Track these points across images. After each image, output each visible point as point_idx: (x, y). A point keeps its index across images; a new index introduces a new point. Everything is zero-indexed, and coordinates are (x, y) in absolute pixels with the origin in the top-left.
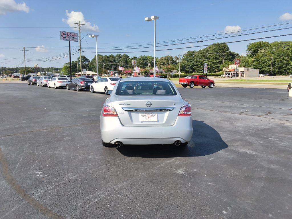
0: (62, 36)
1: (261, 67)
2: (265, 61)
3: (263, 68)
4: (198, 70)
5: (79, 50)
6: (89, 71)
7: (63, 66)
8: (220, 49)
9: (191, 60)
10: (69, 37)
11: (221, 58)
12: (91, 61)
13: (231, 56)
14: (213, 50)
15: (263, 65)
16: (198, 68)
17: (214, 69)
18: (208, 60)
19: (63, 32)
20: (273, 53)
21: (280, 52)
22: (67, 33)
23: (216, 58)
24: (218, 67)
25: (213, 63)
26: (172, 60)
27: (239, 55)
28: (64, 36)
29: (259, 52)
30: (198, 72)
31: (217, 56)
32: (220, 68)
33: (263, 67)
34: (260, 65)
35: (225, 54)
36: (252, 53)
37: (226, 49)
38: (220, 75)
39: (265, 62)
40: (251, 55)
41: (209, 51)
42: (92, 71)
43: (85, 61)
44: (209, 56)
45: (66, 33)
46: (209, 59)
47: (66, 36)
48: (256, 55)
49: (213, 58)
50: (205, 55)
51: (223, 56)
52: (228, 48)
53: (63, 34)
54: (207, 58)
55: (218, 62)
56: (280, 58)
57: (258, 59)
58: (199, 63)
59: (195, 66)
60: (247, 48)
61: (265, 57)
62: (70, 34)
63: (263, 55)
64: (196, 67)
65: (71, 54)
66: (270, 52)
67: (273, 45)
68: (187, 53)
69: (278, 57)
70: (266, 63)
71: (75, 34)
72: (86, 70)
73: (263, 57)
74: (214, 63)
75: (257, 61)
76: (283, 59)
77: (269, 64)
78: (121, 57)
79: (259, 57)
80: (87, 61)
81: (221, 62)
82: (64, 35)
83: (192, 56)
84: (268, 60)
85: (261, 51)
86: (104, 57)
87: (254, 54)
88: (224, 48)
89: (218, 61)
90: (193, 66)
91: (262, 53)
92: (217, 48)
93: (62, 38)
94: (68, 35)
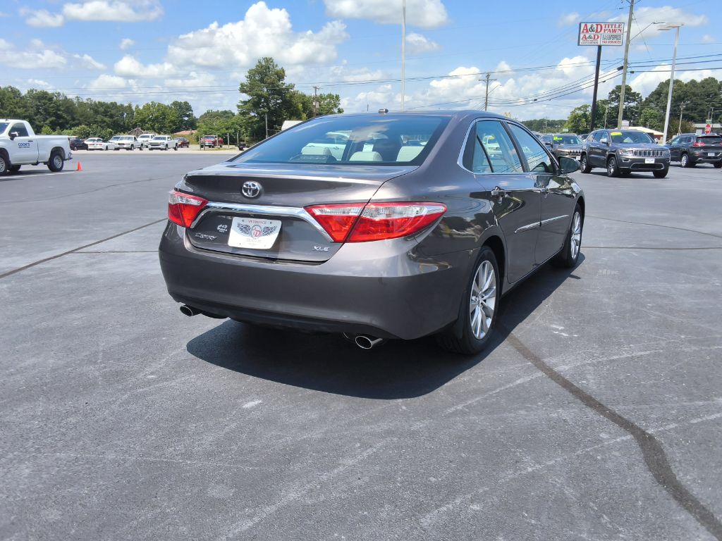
5: (620, 69)
6: (636, 125)
7: (569, 115)
10: (600, 35)
19: (586, 25)
22: (597, 25)
28: (587, 36)
42: (645, 126)
43: (628, 98)
45: (595, 26)
47: (592, 34)
53: (587, 29)
62: (603, 28)
65: (599, 81)
71: (617, 26)
72: (628, 122)
80: (634, 100)
82: (587, 32)
93: (581, 41)
94: (599, 30)
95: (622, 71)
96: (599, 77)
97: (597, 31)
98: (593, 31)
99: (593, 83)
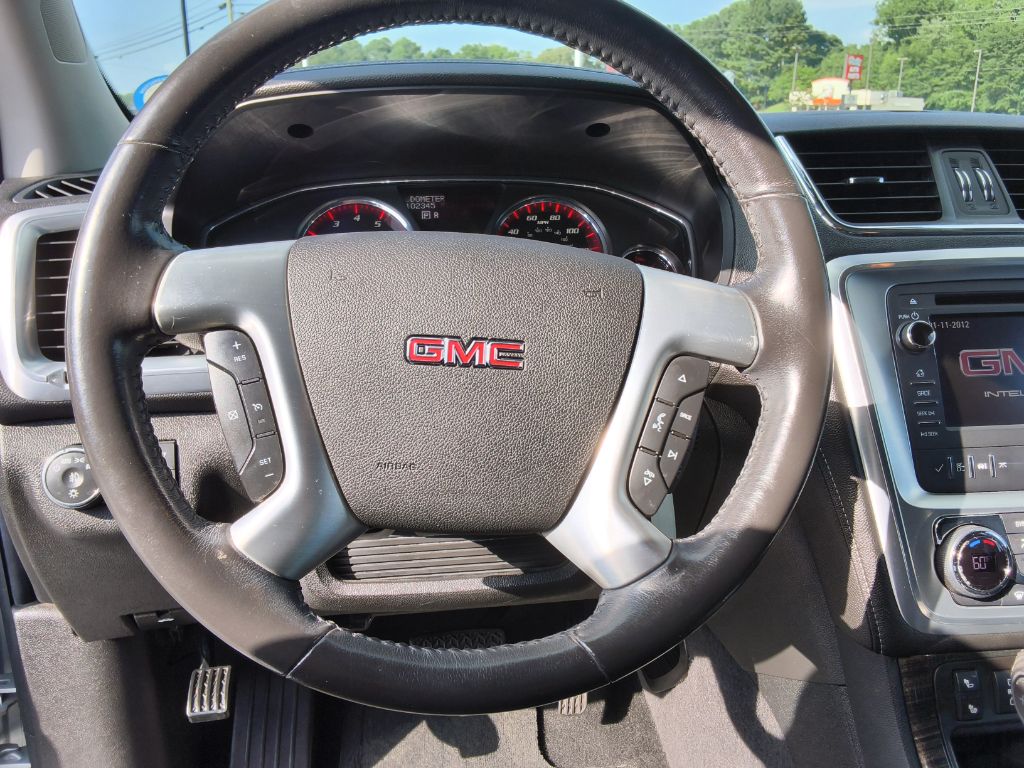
1: (925, 91)
2: (942, 67)
3: (935, 96)
8: (770, 19)
11: (776, 55)
13: (814, 48)
14: (744, 23)
15: (936, 80)
18: (725, 61)
20: (972, 37)
21: (1000, 33)
23: (755, 55)
24: (763, 90)
25: (744, 73)
27: (841, 43)
29: (920, 30)
31: (758, 47)
32: (772, 95)
33: (933, 91)
34: (922, 80)
35: (791, 35)
36: (891, 35)
37: (797, 17)
39: (944, 70)
40: (889, 43)
41: (730, 26)
44: (727, 48)
46: (728, 56)
48: (909, 43)
49: (744, 56)
50: (713, 43)
51: (781, 44)
52: (803, 14)
55: (762, 71)
56: (998, 57)
57: (918, 60)
60: (874, 16)
61: (943, 51)
63: (935, 42)
66: (961, 33)
67: (973, 6)
69: (990, 51)
70: (948, 75)
73: (937, 52)
74: (746, 75)
75: (913, 63)
76: (1009, 62)
77: (957, 78)
78: (389, 51)
79: (923, 52)
81: (773, 72)
84: (953, 64)
85: (931, 27)
87: (901, 37)
88: (788, 15)
89: (764, 66)
91: (934, 36)
92: (760, 13)
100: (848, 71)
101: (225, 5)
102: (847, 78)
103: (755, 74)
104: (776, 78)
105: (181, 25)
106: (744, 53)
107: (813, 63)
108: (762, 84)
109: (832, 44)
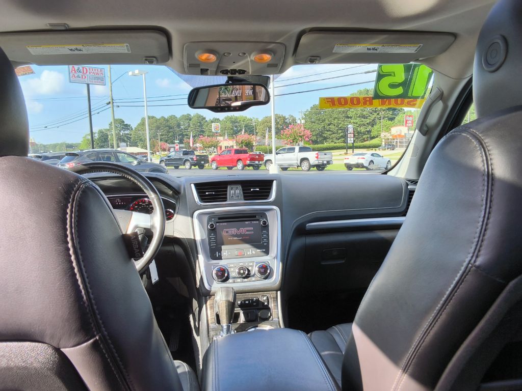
0: (71, 75)
4: (332, 139)
5: (108, 104)
6: (130, 146)
7: (82, 140)
9: (319, 120)
10: (86, 76)
11: (374, 116)
12: (134, 129)
16: (333, 135)
17: (362, 136)
18: (350, 120)
19: (73, 67)
23: (364, 117)
24: (369, 132)
26: (284, 122)
28: (76, 75)
30: (332, 141)
31: (365, 113)
38: (376, 146)
42: (137, 146)
43: (123, 128)
45: (81, 68)
47: (80, 74)
50: (343, 112)
51: (376, 112)
53: (75, 70)
54: (348, 117)
55: (367, 124)
58: (335, 126)
59: (328, 131)
62: (88, 70)
64: (329, 133)
65: (92, 113)
68: (312, 108)
71: (99, 70)
72: (125, 144)
74: (360, 126)
78: (190, 120)
80: (128, 129)
81: (373, 124)
82: (75, 72)
83: (320, 113)
86: (159, 120)
89: (368, 122)
90: (322, 132)
93: (71, 79)
94: (85, 72)
95: (110, 105)
96: (92, 110)
97: (83, 73)
98: (80, 72)
99: (88, 115)
100: (406, 123)
101: (110, 103)
102: (406, 126)
103: (364, 125)
104: (374, 126)
105: (88, 112)
106: (358, 116)
107: (392, 119)
108: (368, 130)
109: (399, 111)
